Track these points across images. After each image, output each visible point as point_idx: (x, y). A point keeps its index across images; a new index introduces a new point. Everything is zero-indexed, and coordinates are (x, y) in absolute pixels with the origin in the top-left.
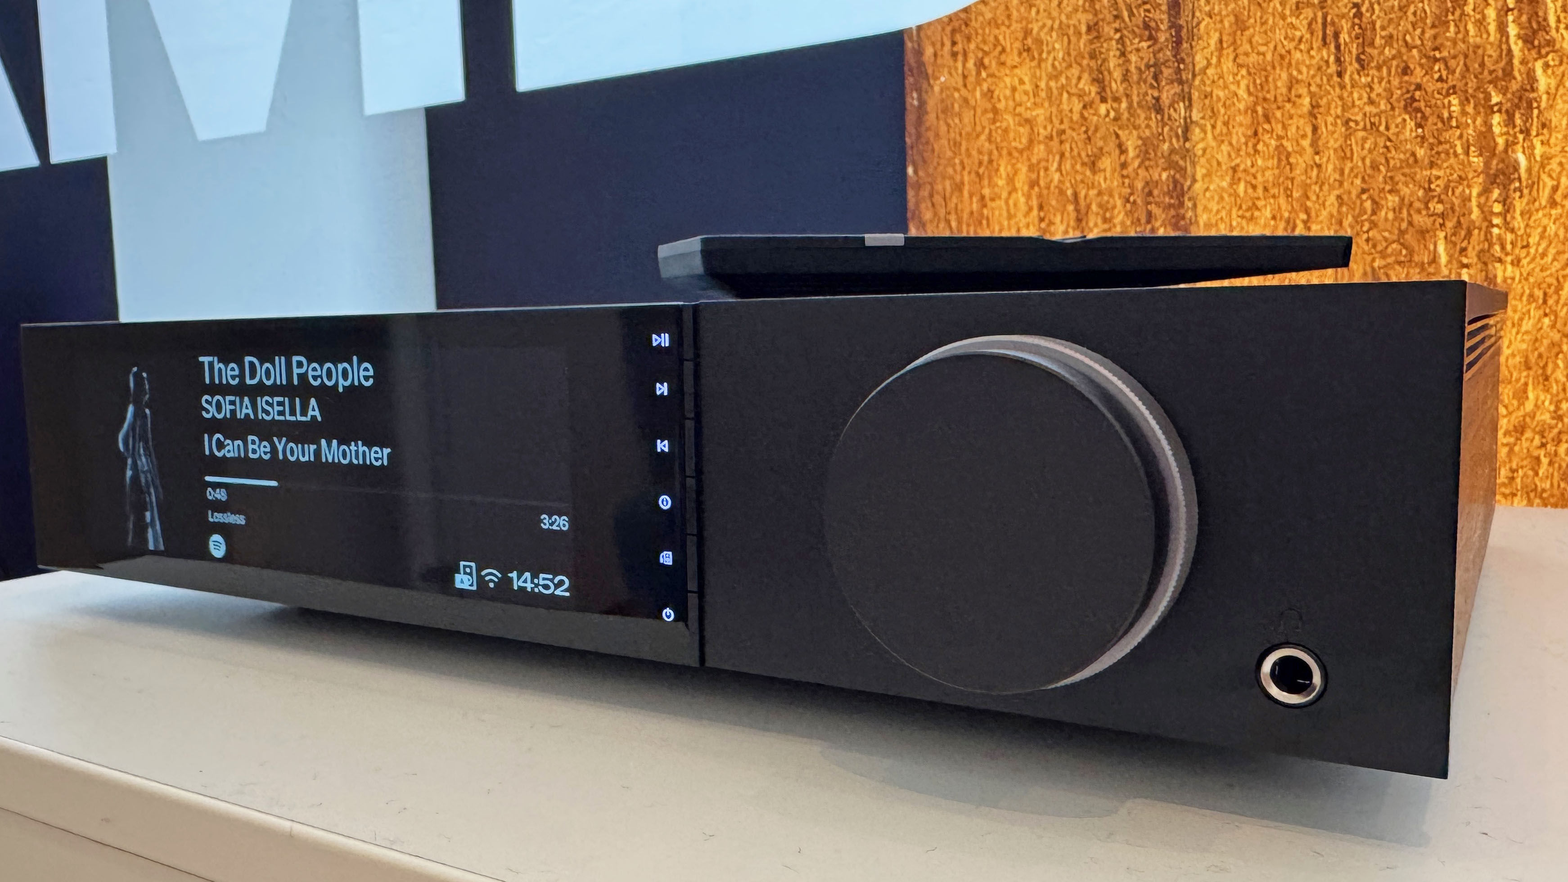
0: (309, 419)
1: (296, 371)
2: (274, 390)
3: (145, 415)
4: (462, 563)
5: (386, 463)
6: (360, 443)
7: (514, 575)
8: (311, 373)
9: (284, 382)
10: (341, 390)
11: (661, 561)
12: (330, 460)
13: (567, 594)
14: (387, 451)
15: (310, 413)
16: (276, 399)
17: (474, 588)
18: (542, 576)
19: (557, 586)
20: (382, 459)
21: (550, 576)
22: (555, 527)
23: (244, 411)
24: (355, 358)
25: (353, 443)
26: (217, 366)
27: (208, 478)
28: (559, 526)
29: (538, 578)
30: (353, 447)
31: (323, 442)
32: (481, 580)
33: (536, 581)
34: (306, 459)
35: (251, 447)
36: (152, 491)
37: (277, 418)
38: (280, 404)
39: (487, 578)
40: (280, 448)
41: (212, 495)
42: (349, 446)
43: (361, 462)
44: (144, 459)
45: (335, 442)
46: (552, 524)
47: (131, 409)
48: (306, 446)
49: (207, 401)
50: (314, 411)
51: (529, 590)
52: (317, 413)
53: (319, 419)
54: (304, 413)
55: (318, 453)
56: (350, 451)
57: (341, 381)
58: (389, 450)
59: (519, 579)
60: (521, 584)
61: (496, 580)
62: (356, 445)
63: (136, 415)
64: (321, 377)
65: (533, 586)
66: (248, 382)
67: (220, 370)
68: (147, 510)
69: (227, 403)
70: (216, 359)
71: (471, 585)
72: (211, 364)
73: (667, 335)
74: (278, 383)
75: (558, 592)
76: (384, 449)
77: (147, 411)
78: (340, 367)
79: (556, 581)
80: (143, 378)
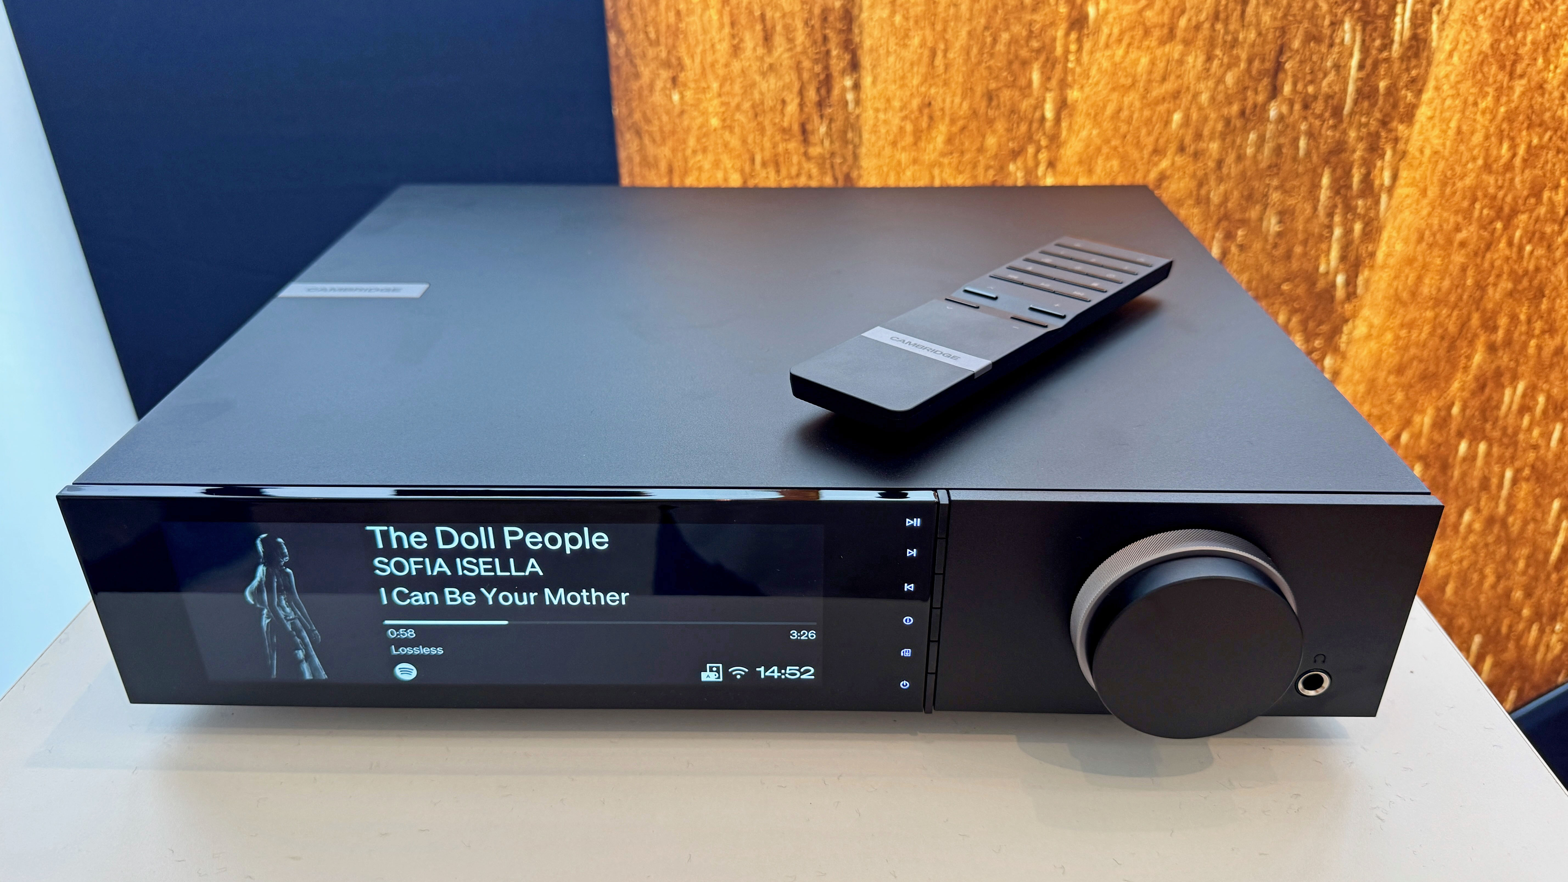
0: (527, 573)
1: (508, 538)
2: (479, 553)
3: (286, 574)
4: (708, 665)
5: (624, 603)
6: (593, 590)
7: (762, 669)
8: (528, 540)
9: (493, 547)
10: (568, 552)
11: (902, 654)
12: (556, 602)
13: (813, 677)
15: (529, 569)
16: (481, 560)
17: (721, 680)
18: (788, 668)
19: (802, 674)
20: (620, 600)
21: (797, 668)
22: (803, 638)
23: (437, 569)
24: (586, 530)
25: (584, 591)
26: (393, 535)
27: (388, 622)
28: (807, 636)
29: (786, 670)
30: (584, 593)
31: (547, 591)
32: (727, 674)
33: (783, 671)
34: (525, 602)
35: (448, 596)
36: (305, 635)
37: (483, 573)
38: (486, 563)
39: (734, 673)
40: (489, 596)
41: (392, 634)
42: (579, 592)
43: (594, 603)
44: (287, 610)
45: (561, 591)
46: (801, 636)
47: (261, 570)
48: (525, 594)
49: (381, 562)
50: (533, 566)
51: (776, 677)
52: (538, 569)
53: (541, 574)
54: (521, 568)
55: (540, 598)
56: (582, 597)
57: (568, 547)
58: (628, 594)
59: (766, 671)
60: (768, 674)
61: (743, 673)
62: (589, 591)
63: (270, 574)
64: (543, 542)
65: (780, 674)
66: (442, 546)
67: (398, 538)
68: (299, 649)
69: (412, 563)
70: (392, 528)
71: (719, 678)
72: (385, 533)
73: (919, 519)
74: (484, 547)
75: (804, 677)
76: (623, 594)
77: (289, 570)
78: (567, 536)
79: (802, 670)
80: (277, 542)
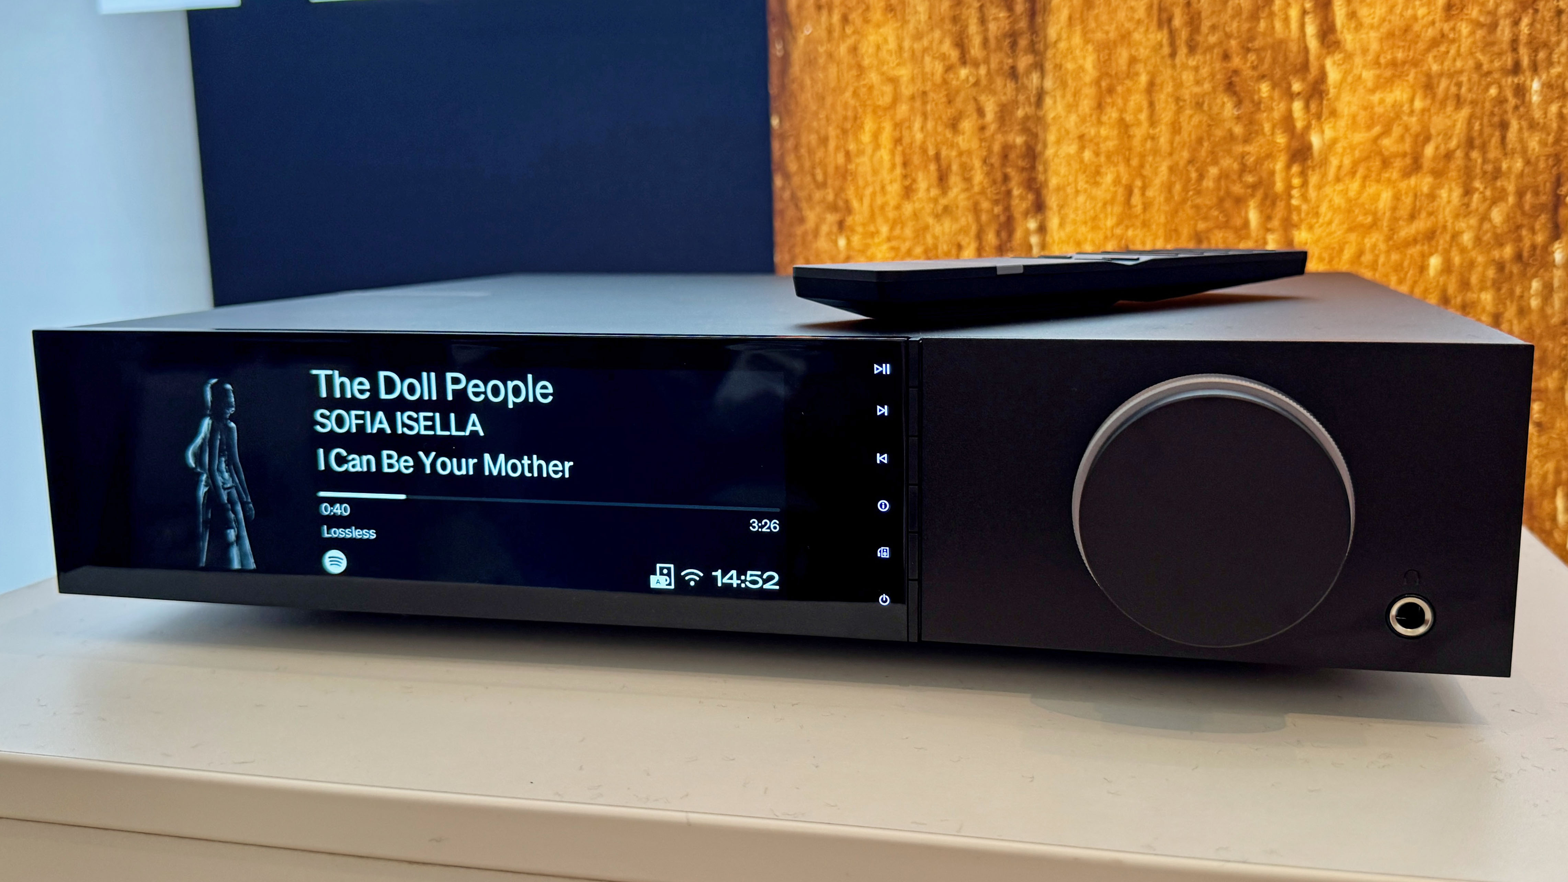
0: (467, 433)
1: (450, 387)
2: (420, 405)
3: (230, 429)
4: (658, 566)
5: (567, 476)
6: (535, 457)
7: (718, 573)
8: (470, 390)
9: (434, 397)
10: (511, 406)
11: (879, 555)
12: (495, 473)
13: (777, 587)
14: (568, 464)
15: (470, 428)
16: (422, 415)
17: (672, 587)
18: (749, 573)
19: (765, 581)
20: (563, 471)
21: (759, 573)
22: (764, 530)
23: (377, 426)
24: (530, 377)
25: (526, 457)
26: (337, 380)
27: (322, 494)
28: (769, 527)
29: (746, 576)
30: (526, 461)
31: (487, 457)
32: (680, 580)
33: (743, 577)
34: (464, 472)
35: (385, 461)
36: (239, 508)
37: (423, 432)
38: (426, 419)
39: (687, 578)
40: (427, 462)
41: (325, 510)
42: (520, 459)
43: (536, 475)
44: (226, 475)
45: (502, 457)
46: (762, 527)
47: (206, 424)
48: (464, 460)
49: (322, 416)
50: (474, 425)
51: (735, 586)
52: (479, 428)
53: (482, 434)
54: (461, 426)
55: (479, 467)
56: (523, 465)
57: (511, 399)
58: (571, 463)
59: (723, 576)
60: (725, 580)
61: (698, 579)
62: (530, 458)
63: (213, 431)
64: (485, 393)
65: (739, 582)
66: (383, 396)
67: (342, 385)
68: (231, 528)
69: (353, 417)
70: (336, 373)
71: (670, 584)
72: (329, 379)
73: (888, 365)
74: (426, 397)
75: (767, 586)
76: (566, 463)
77: (233, 425)
78: (511, 384)
79: (765, 576)
80: (227, 391)
